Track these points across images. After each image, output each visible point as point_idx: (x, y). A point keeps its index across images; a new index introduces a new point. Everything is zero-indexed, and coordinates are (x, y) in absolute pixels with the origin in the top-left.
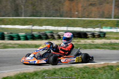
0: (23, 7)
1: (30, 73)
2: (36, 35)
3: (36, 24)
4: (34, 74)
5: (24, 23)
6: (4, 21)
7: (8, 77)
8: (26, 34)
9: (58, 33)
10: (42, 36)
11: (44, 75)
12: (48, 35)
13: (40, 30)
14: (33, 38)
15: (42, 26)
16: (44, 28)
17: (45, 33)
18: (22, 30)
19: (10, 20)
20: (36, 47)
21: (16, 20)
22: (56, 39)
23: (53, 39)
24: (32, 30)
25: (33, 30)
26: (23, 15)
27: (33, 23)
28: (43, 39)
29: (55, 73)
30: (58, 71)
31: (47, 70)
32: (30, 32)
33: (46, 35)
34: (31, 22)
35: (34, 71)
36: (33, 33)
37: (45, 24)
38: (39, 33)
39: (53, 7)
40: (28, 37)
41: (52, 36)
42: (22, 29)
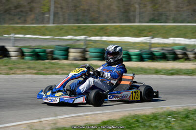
0: (137, 6)
1: (146, 116)
2: (156, 54)
3: (158, 34)
4: (151, 117)
5: (139, 33)
6: (106, 30)
7: (110, 120)
8: (141, 51)
9: (194, 50)
10: (168, 55)
11: (169, 120)
12: (178, 53)
13: (165, 44)
14: (152, 57)
15: (167, 38)
16: (171, 40)
17: (173, 49)
18: (134, 45)
19: (116, 28)
20: (157, 73)
21: (126, 29)
22: (190, 60)
23: (186, 60)
24: (151, 45)
25: (153, 45)
26: (137, 20)
27: (153, 33)
28: (168, 60)
29: (187, 117)
30: (193, 114)
31: (175, 112)
32: (147, 47)
33: (174, 53)
34: (150, 32)
35: (153, 113)
36: (153, 49)
37: (173, 34)
38: (163, 50)
39: (187, 6)
40: (144, 56)
41: (185, 54)
42: (134, 43)
